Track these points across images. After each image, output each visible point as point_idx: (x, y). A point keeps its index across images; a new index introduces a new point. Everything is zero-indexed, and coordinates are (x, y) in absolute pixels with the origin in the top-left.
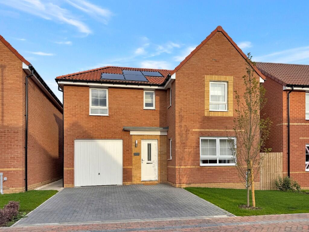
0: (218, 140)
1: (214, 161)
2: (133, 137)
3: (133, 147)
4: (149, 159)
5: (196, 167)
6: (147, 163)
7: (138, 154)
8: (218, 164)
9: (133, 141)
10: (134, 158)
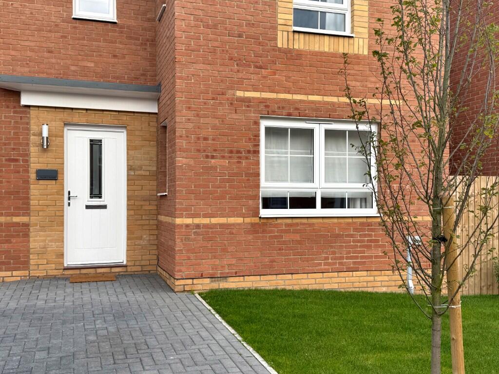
0: (319, 130)
1: (308, 202)
2: (33, 113)
3: (34, 150)
4: (96, 192)
5: (248, 220)
6: (88, 207)
7: (52, 175)
8: (318, 211)
9: (34, 128)
10: (37, 190)
